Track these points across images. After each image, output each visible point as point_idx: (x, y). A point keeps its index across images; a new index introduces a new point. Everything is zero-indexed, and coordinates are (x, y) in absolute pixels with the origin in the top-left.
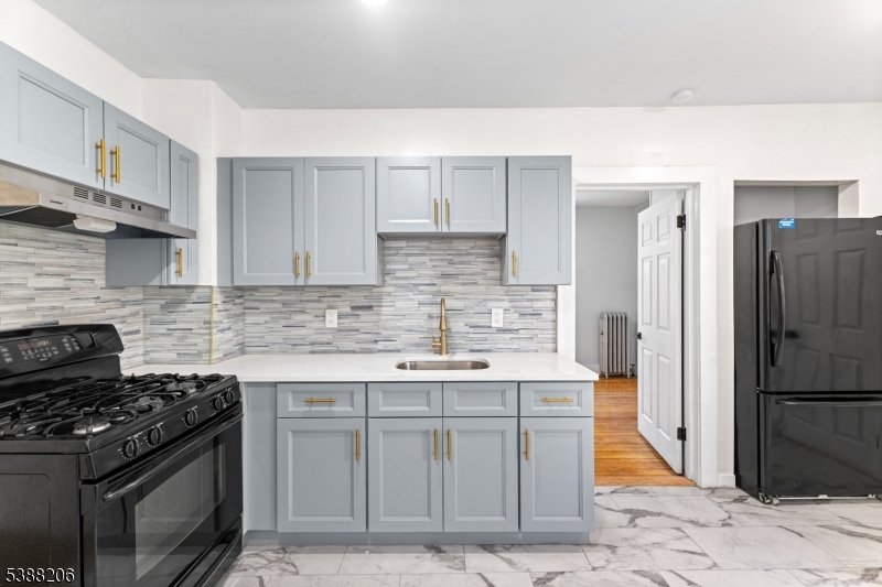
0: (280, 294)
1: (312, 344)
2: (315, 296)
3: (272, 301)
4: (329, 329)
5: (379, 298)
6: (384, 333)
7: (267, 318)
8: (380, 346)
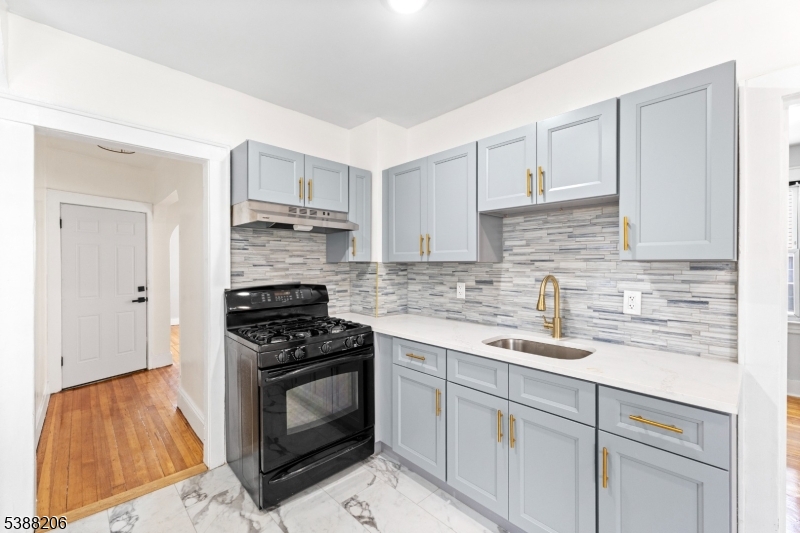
0: (428, 268)
1: (447, 311)
2: (449, 270)
3: (424, 274)
4: (459, 300)
5: (499, 273)
6: (503, 307)
7: (420, 287)
8: (499, 319)
